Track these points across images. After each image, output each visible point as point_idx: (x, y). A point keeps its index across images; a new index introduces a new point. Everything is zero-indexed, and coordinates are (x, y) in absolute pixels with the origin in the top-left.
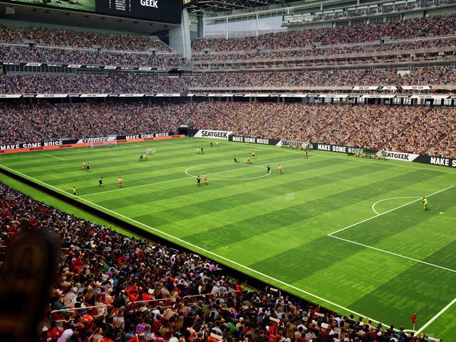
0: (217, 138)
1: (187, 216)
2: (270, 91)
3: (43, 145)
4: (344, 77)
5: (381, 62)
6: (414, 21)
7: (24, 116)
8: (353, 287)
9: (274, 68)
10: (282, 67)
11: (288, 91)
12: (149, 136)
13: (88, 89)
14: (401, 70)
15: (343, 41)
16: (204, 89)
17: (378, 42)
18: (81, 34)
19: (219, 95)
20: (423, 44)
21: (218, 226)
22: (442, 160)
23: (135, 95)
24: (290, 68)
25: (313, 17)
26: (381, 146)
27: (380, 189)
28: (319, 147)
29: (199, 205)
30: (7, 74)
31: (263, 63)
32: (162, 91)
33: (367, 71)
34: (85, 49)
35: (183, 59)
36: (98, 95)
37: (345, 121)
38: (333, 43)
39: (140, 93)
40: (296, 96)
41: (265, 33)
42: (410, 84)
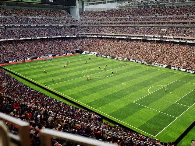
0: (91, 55)
1: (86, 95)
2: (112, 35)
3: (24, 60)
4: (141, 30)
5: (155, 25)
6: (169, 8)
7: (15, 47)
8: (140, 121)
9: (113, 25)
10: (116, 25)
11: (119, 35)
12: (65, 54)
13: (39, 35)
14: (163, 29)
15: (141, 15)
16: (85, 34)
17: (154, 16)
18: (35, 10)
19: (91, 36)
20: (172, 18)
21: (97, 99)
22: (175, 68)
23: (58, 37)
24: (120, 26)
25: (129, 4)
26: (154, 61)
27: (152, 82)
28: (131, 60)
29: (89, 90)
30: (7, 30)
31: (109, 23)
32: (69, 35)
33: (150, 28)
34: (37, 17)
35: (76, 21)
36: (44, 38)
37: (141, 49)
38: (137, 16)
39: (60, 36)
40: (122, 38)
41: (110, 9)
42: (166, 35)
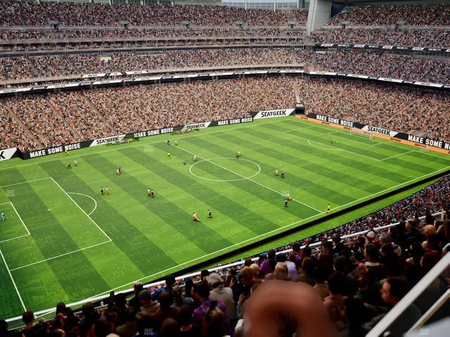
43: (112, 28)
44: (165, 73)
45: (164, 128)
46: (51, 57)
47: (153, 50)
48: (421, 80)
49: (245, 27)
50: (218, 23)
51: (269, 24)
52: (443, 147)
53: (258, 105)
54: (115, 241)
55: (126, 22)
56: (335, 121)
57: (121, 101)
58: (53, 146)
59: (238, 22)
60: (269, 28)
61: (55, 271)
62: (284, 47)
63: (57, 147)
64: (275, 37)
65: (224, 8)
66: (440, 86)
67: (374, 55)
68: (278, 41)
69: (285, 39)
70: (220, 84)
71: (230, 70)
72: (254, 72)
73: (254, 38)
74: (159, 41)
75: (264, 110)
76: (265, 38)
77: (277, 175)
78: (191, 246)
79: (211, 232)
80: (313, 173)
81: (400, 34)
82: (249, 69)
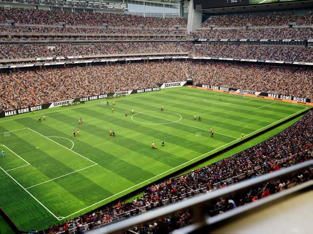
43: (54, 26)
44: (95, 58)
45: (100, 95)
46: (11, 45)
47: (84, 42)
48: (269, 60)
49: (146, 28)
50: (127, 25)
51: (162, 27)
52: (292, 99)
53: (161, 80)
54: (100, 164)
55: (64, 23)
56: (216, 88)
57: (66, 77)
58: (22, 107)
59: (141, 25)
60: (162, 29)
61: (62, 186)
62: (173, 42)
63: (25, 108)
64: (167, 35)
65: (130, 16)
66: (282, 62)
67: (234, 45)
68: (168, 38)
69: (173, 37)
70: (133, 66)
71: (139, 56)
72: (155, 58)
73: (153, 35)
74: (88, 36)
75: (167, 82)
76: (160, 35)
77: (195, 119)
78: (159, 164)
79: (169, 155)
80: (218, 117)
81: (250, 32)
82: (152, 56)
